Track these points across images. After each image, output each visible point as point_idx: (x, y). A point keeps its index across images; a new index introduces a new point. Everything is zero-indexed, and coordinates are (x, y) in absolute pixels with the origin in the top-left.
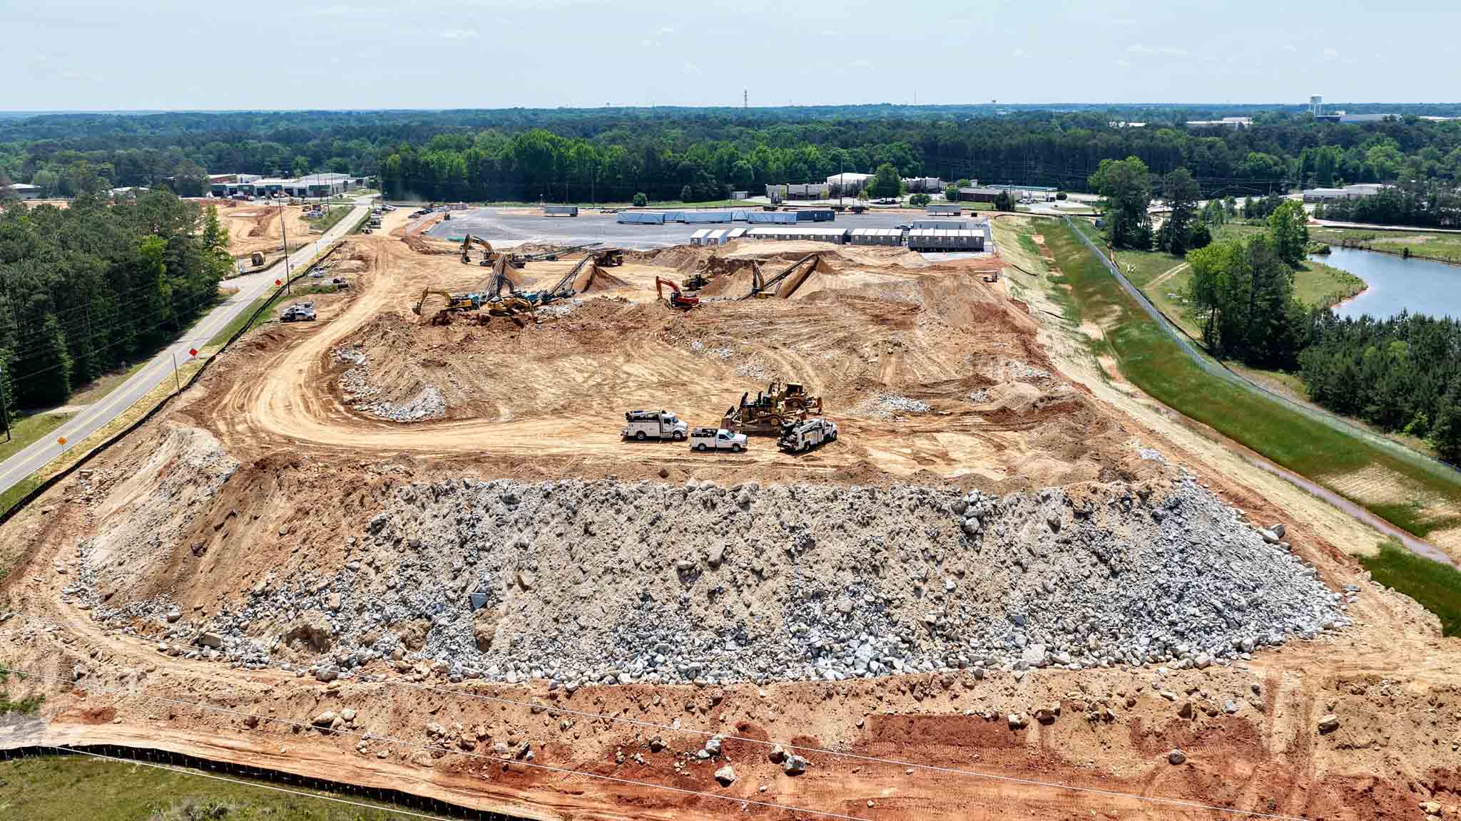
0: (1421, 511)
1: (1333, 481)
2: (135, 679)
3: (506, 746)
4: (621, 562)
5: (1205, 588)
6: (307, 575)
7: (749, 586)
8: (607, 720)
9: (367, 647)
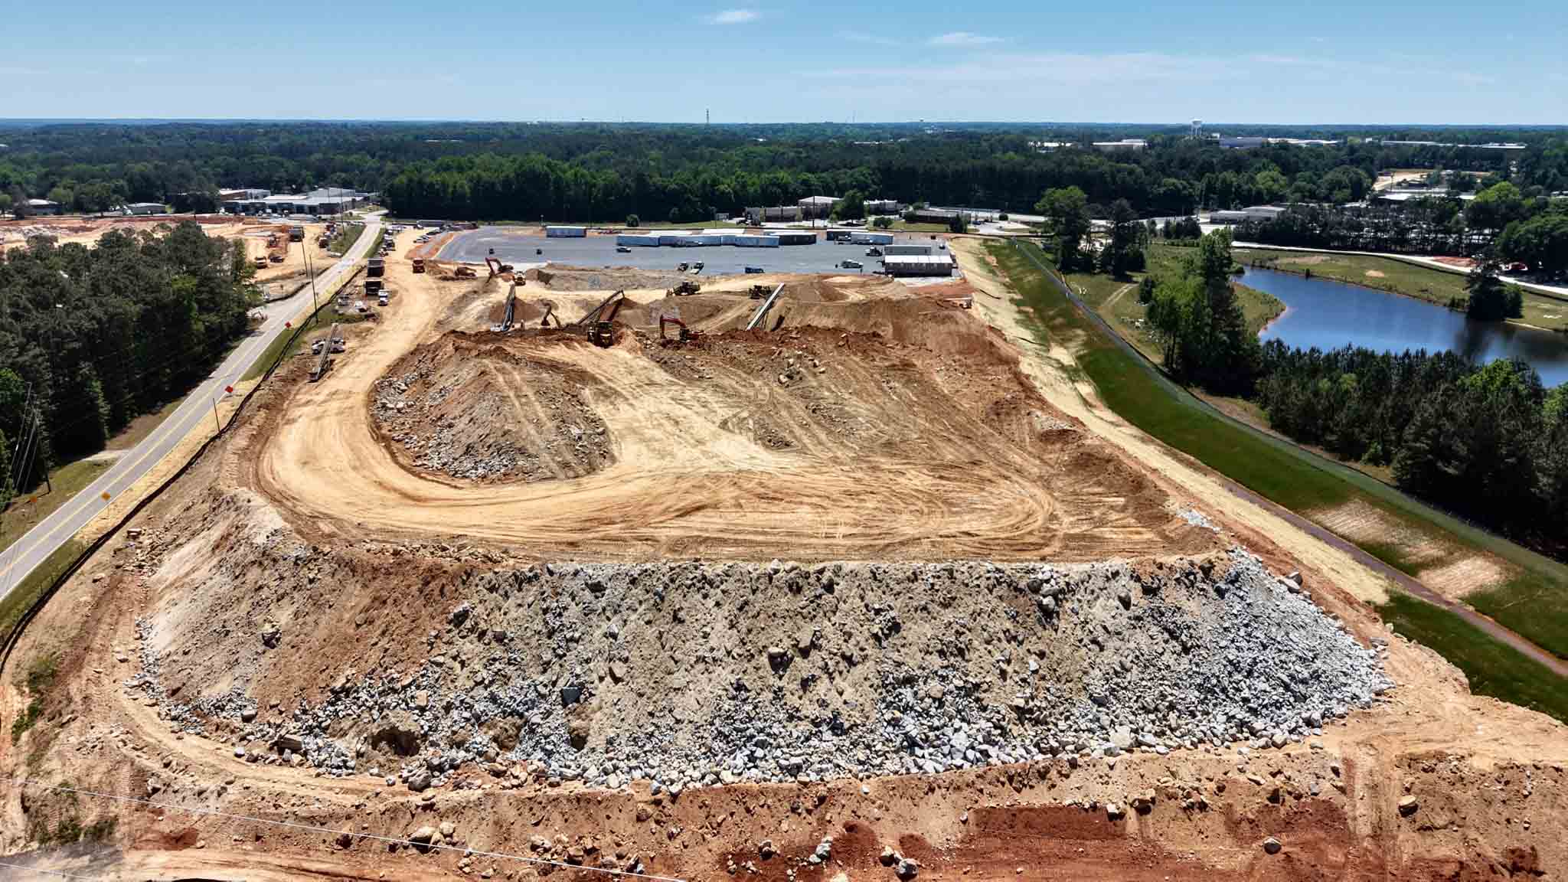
0: (1408, 549)
1: (1320, 517)
2: (216, 794)
3: (614, 860)
4: (712, 649)
5: (1271, 662)
6: (389, 671)
7: (841, 673)
8: (715, 825)
9: (458, 748)
